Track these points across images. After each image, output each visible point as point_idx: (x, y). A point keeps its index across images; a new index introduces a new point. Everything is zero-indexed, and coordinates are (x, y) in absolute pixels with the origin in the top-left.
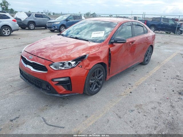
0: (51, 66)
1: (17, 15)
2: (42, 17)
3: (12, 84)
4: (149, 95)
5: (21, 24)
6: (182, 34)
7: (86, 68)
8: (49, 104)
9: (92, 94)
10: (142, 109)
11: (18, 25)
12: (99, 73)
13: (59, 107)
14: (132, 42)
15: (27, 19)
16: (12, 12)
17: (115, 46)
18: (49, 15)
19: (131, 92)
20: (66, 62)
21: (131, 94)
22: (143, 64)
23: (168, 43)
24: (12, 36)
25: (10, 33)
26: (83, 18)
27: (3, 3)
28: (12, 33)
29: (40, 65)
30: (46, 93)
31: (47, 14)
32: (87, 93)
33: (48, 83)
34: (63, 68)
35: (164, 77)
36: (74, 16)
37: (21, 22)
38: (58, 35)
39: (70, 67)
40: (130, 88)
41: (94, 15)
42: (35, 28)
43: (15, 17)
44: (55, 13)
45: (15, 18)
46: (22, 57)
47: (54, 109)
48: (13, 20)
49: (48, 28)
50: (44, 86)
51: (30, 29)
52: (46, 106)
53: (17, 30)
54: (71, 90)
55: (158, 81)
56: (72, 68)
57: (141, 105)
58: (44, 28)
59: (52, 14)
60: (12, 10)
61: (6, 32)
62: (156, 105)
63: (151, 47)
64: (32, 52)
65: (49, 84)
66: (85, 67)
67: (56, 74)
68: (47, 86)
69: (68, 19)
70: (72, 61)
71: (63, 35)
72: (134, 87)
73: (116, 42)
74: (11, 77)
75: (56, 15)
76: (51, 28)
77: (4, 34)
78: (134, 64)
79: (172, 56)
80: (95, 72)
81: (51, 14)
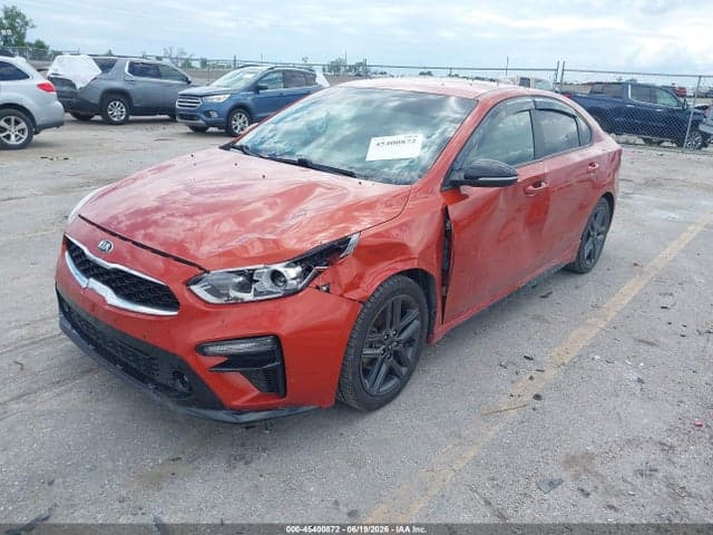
0: (193, 288)
1: (57, 68)
2: (159, 75)
3: (25, 356)
4: (615, 408)
5: (74, 100)
6: (708, 149)
7: (346, 295)
8: (184, 453)
9: (373, 404)
10: (597, 474)
11: (60, 104)
12: (403, 314)
13: (231, 467)
14: (537, 182)
15: (97, 83)
16: (40, 53)
17: (466, 197)
18: (183, 66)
19: (537, 397)
20: (262, 270)
21: (538, 404)
22: (574, 269)
23: (660, 184)
24: (35, 150)
25: (30, 137)
26: (321, 79)
27: (6, 18)
28: (35, 137)
29: (147, 281)
30: (171, 406)
31: (180, 65)
32: (354, 404)
33: (182, 361)
34: (248, 297)
35: (666, 327)
36: (284, 72)
37: (73, 95)
38: (227, 148)
39: (279, 291)
40: (531, 378)
41: (360, 71)
42: (131, 117)
43: (49, 73)
44: (208, 58)
45: (49, 78)
46: (68, 244)
47: (208, 474)
48: (42, 86)
49: (182, 117)
50: (164, 376)
51: (108, 122)
52: (173, 460)
53: (58, 124)
54: (282, 392)
55: (643, 347)
56: (285, 296)
57: (589, 457)
58: (166, 117)
59: (196, 64)
60: (40, 46)
61: (13, 131)
62: (656, 456)
63: (604, 200)
64: (109, 223)
65: (187, 364)
66: (345, 292)
67: (218, 324)
68: (178, 375)
69: (260, 84)
70: (288, 266)
71: (242, 149)
72: (551, 374)
73: (472, 180)
74: (21, 327)
75: (211, 69)
76: (191, 117)
77: (5, 140)
78: (540, 271)
79: (686, 237)
80: (386, 309)
81: (194, 64)
